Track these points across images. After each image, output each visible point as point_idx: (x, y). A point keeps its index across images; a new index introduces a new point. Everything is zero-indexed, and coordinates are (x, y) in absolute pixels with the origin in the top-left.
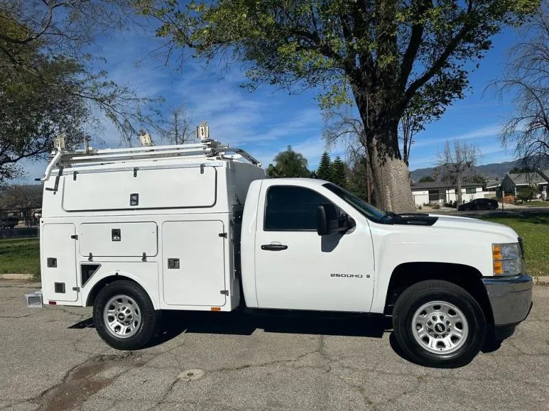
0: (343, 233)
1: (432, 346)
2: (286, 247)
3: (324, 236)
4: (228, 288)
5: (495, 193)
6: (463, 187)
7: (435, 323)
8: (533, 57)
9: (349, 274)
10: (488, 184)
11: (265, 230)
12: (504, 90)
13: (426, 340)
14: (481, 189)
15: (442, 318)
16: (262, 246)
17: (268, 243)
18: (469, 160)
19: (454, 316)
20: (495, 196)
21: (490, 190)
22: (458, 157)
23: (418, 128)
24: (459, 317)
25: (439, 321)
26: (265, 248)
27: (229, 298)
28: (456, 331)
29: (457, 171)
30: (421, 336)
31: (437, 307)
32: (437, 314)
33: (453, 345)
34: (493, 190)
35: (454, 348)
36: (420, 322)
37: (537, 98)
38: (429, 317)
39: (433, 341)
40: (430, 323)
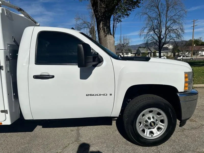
0: (95, 66)
1: (147, 135)
2: (53, 77)
3: (82, 68)
4: (7, 108)
5: (134, 55)
6: (125, 52)
7: (150, 121)
8: (151, 5)
9: (99, 93)
10: (133, 52)
11: (36, 64)
12: (142, 16)
13: (144, 131)
14: (130, 53)
15: (153, 118)
16: (34, 76)
17: (38, 74)
18: (127, 43)
19: (160, 116)
20: (134, 56)
21: (133, 54)
22: (124, 41)
23: (119, 21)
24: (163, 117)
25: (152, 120)
26: (36, 77)
27: (8, 116)
28: (160, 125)
29: (123, 47)
30: (141, 129)
31: (151, 112)
32: (151, 115)
33: (159, 133)
34: (134, 54)
35: (159, 135)
36: (140, 121)
37: (152, 20)
38: (146, 118)
39: (147, 131)
40: (147, 121)
